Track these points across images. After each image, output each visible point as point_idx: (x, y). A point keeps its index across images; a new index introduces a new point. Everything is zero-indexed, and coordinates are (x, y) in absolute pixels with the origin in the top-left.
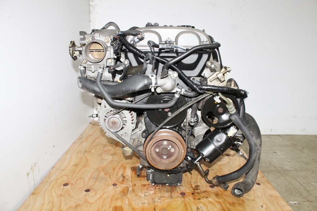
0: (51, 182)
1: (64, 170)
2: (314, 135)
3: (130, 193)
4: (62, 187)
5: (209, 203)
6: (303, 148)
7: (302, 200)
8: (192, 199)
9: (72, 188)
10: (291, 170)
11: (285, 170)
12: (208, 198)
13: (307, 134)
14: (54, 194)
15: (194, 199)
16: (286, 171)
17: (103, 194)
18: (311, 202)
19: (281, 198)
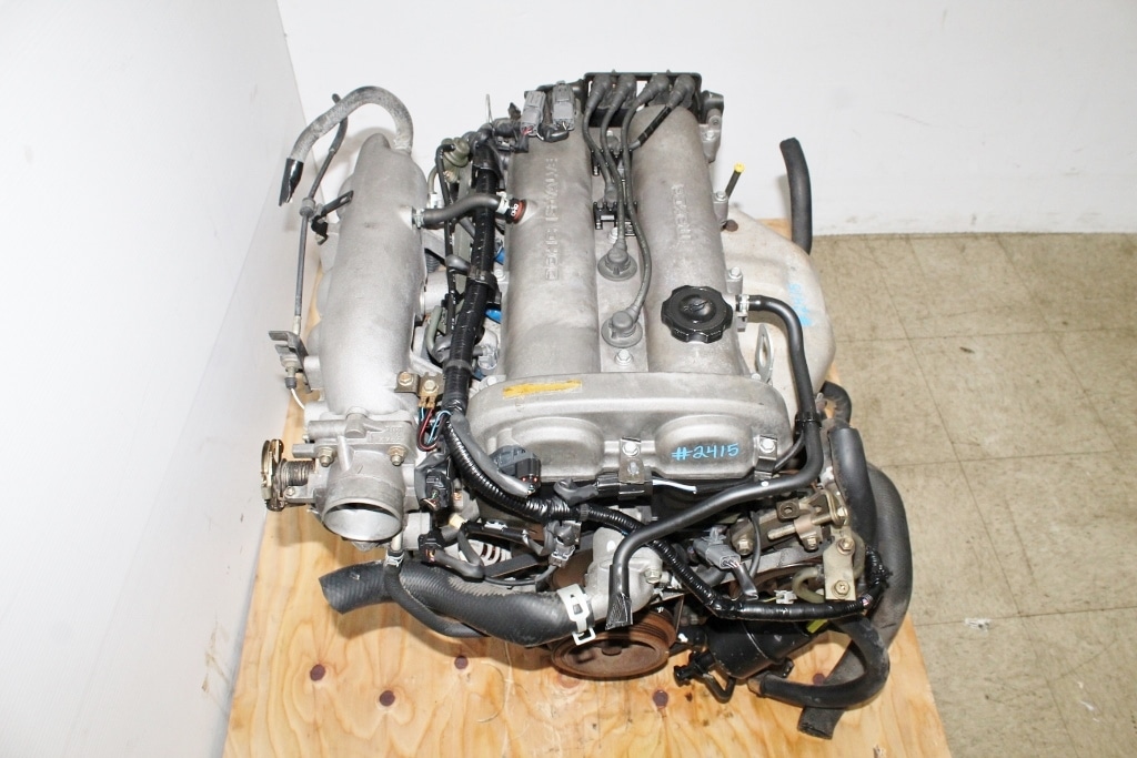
0: (270, 662)
1: (292, 590)
2: (1123, 235)
3: (509, 701)
4: (309, 683)
5: (733, 740)
6: (1065, 323)
7: (1003, 611)
8: (686, 723)
9: (338, 688)
10: (1002, 455)
11: (985, 457)
12: (731, 715)
13: (1099, 230)
14: (295, 725)
15: (693, 721)
16: (984, 465)
17: (434, 715)
18: (1028, 616)
19: (934, 716)
